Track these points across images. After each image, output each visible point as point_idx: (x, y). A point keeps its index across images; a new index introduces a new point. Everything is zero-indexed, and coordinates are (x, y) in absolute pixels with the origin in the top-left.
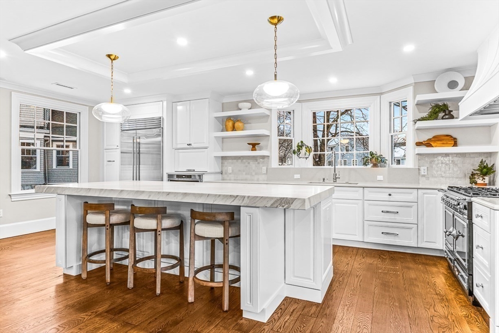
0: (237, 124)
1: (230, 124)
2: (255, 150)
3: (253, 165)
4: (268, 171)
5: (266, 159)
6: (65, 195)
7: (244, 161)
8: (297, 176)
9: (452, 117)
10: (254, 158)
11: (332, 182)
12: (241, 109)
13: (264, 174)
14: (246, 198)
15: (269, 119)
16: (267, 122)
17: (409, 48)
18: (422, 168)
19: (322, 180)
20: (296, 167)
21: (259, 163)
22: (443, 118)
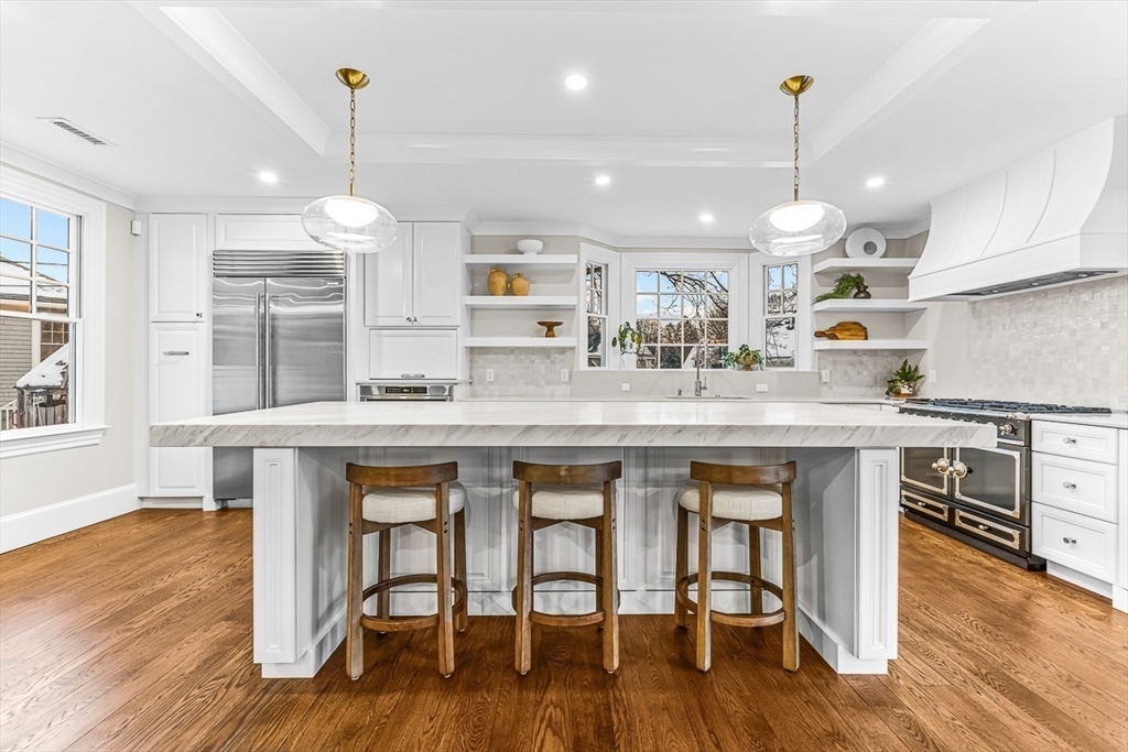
0: (518, 283)
1: (501, 281)
2: (553, 336)
3: (540, 364)
4: (573, 377)
5: (568, 353)
6: (294, 448)
7: (523, 357)
8: (626, 387)
9: (868, 296)
10: (544, 351)
11: (693, 395)
12: (522, 253)
13: (564, 383)
14: (877, 432)
15: (575, 277)
16: (569, 282)
17: (875, 182)
18: (823, 372)
19: (677, 393)
20: (612, 369)
21: (553, 362)
22: (855, 297)
